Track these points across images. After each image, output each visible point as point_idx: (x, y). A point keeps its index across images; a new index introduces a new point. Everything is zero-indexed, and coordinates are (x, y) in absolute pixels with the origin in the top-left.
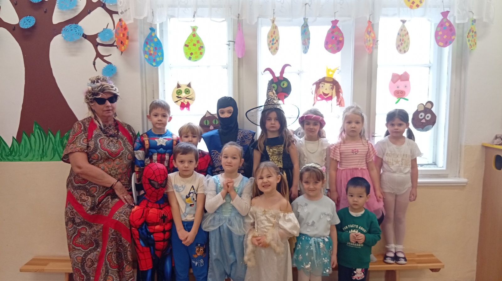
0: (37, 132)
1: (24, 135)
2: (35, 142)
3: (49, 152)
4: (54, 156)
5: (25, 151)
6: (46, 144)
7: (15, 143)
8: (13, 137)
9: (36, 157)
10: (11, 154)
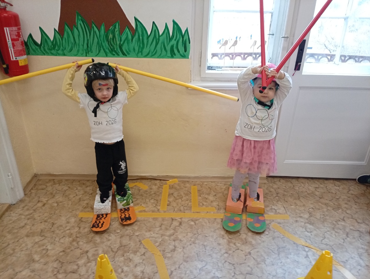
0: (80, 24)
1: (66, 27)
2: (79, 35)
3: (94, 48)
4: (99, 52)
5: (69, 45)
6: (91, 37)
7: (58, 36)
8: (55, 30)
9: (81, 52)
10: (54, 48)
